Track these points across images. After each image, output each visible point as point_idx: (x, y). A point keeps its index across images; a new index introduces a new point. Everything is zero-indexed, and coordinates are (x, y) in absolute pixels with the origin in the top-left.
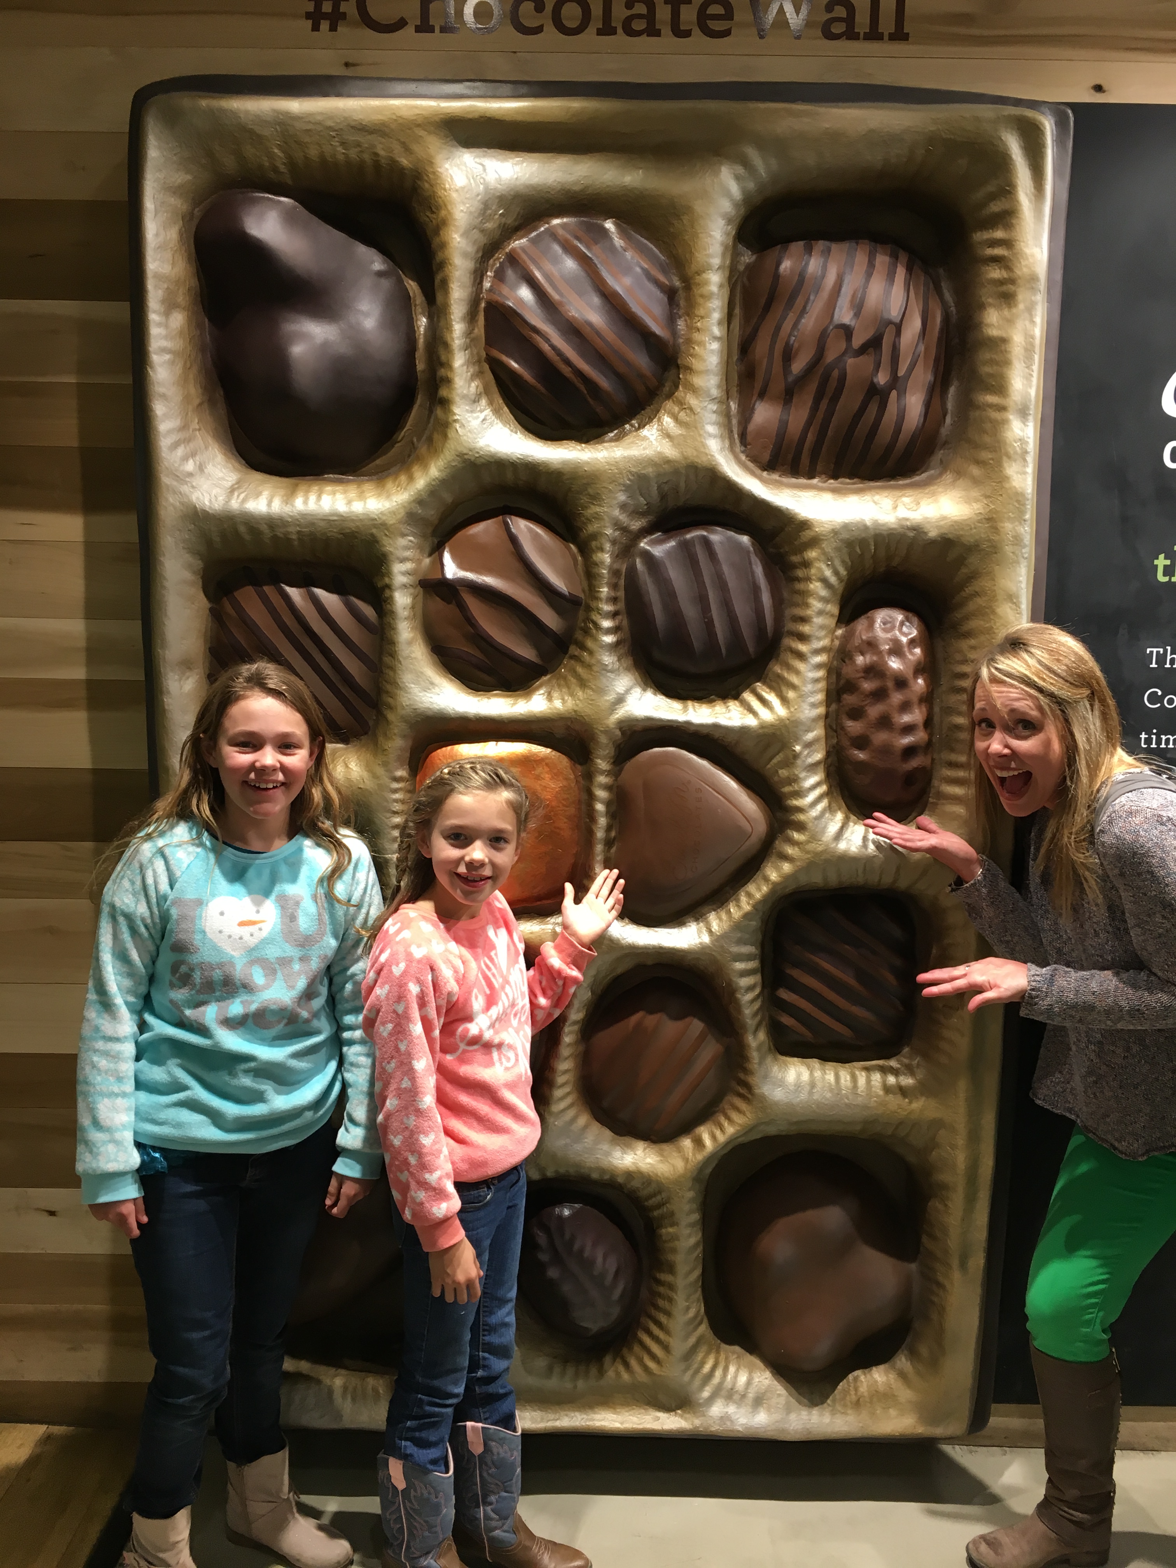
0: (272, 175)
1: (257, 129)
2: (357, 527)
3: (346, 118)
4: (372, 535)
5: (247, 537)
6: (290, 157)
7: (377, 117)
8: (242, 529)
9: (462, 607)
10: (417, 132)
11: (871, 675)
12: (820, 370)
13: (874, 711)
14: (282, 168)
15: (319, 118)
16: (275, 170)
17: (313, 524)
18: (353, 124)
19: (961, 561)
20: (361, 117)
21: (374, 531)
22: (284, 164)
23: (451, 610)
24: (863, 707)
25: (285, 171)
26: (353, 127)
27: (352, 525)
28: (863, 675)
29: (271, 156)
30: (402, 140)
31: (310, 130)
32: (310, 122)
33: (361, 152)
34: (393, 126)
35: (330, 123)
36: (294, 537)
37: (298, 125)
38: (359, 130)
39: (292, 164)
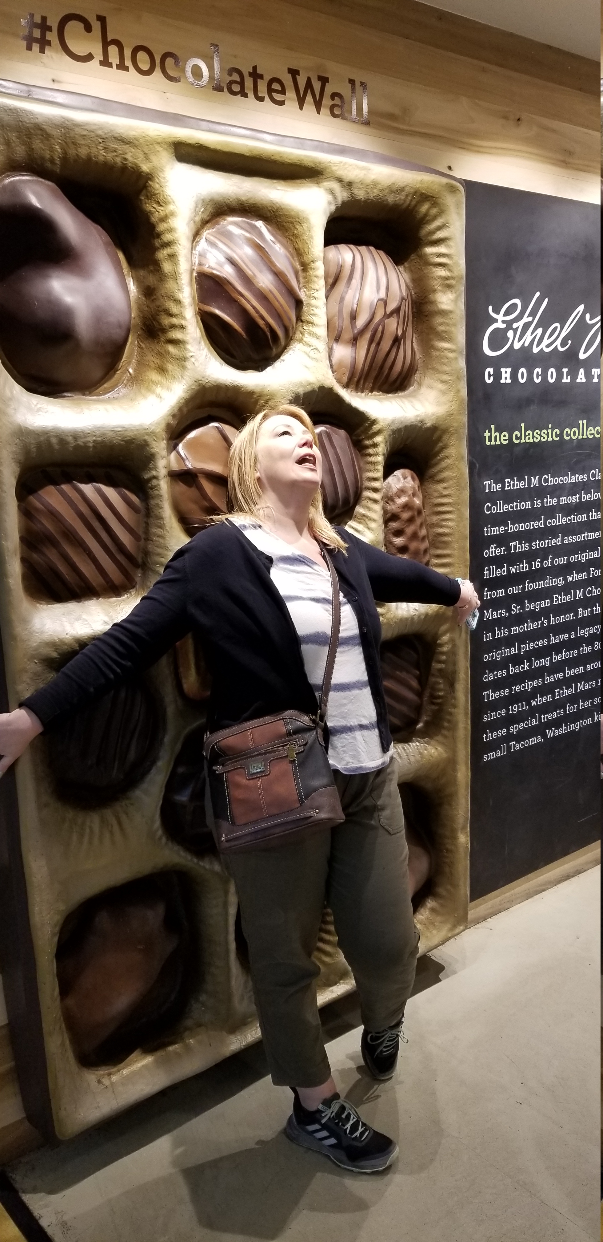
0: (48, 165)
1: (49, 130)
2: (135, 435)
3: (111, 131)
4: (145, 441)
5: (57, 447)
6: (65, 153)
7: (132, 133)
8: (54, 441)
9: (200, 489)
10: (156, 147)
11: (406, 509)
12: (372, 326)
13: (410, 530)
14: (58, 161)
15: (94, 127)
16: (52, 161)
17: (104, 434)
18: (116, 135)
19: (439, 439)
20: (122, 131)
21: (146, 437)
22: (59, 157)
23: (192, 492)
24: (403, 529)
25: (58, 163)
26: (115, 138)
27: (130, 434)
28: (402, 510)
29: (52, 150)
30: (146, 152)
31: (85, 135)
32: (86, 130)
33: (116, 156)
34: (142, 141)
35: (100, 132)
36: (91, 445)
37: (77, 130)
38: (119, 140)
39: (65, 159)
